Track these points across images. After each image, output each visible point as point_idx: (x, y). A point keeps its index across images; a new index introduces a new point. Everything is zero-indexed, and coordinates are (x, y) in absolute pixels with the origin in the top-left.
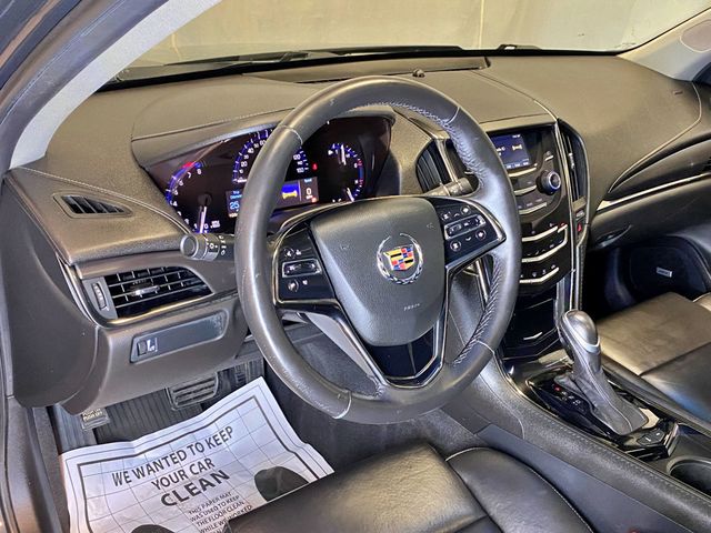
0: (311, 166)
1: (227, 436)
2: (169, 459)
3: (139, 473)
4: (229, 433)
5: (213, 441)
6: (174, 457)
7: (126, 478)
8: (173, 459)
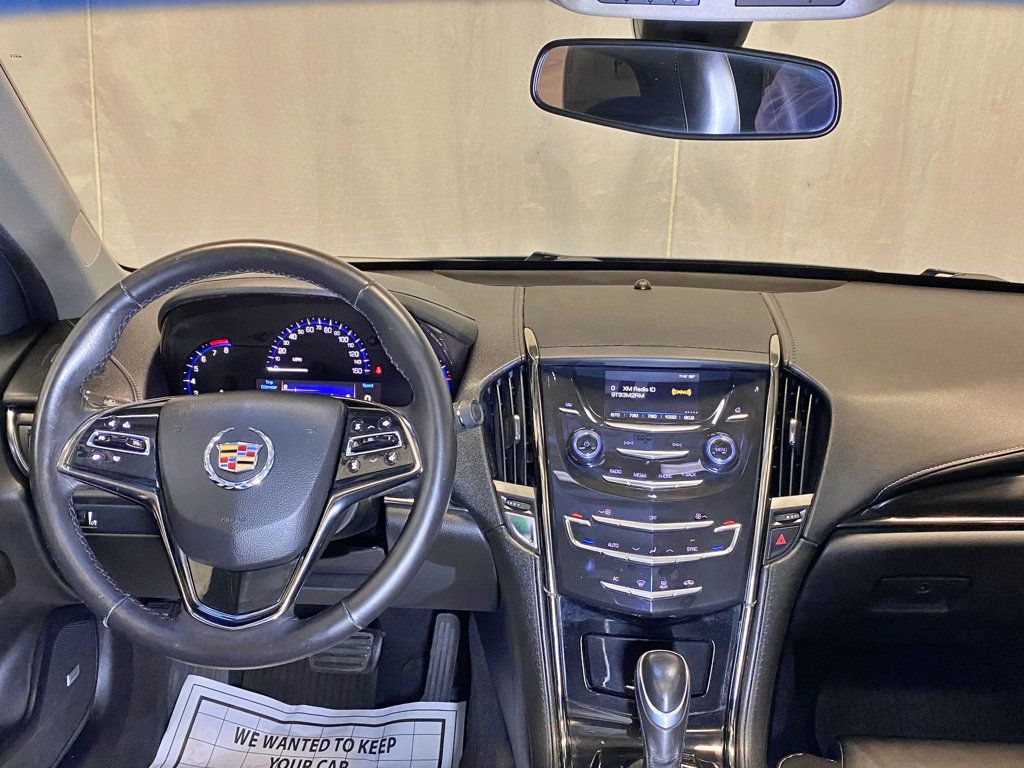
0: (373, 369)
1: (385, 749)
2: (309, 744)
3: (269, 742)
4: (390, 746)
5: (368, 747)
6: (315, 744)
7: (253, 739)
8: (313, 745)
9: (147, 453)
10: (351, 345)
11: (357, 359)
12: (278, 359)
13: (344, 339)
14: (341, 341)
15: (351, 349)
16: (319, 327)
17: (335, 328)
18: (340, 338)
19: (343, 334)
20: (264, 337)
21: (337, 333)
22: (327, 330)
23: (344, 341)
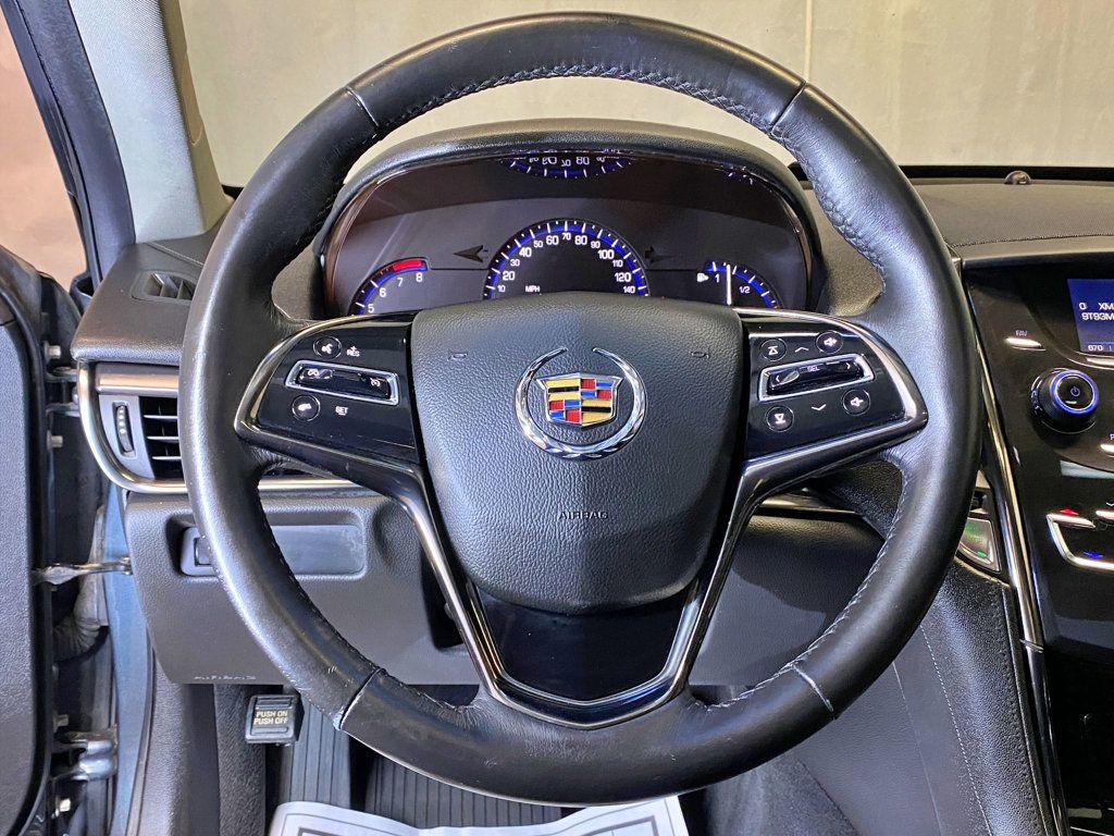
9: (394, 400)
10: (618, 263)
11: (628, 284)
12: (502, 288)
13: (606, 254)
14: (602, 256)
15: (619, 270)
16: (567, 236)
17: (592, 237)
18: (601, 253)
19: (605, 245)
20: (480, 254)
21: (595, 245)
22: (580, 240)
23: (608, 256)
